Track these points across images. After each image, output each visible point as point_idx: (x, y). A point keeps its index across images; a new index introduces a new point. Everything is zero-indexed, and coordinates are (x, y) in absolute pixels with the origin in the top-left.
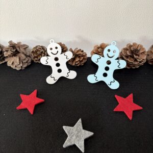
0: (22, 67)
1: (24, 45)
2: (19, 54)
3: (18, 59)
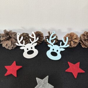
0: (12, 47)
1: (14, 33)
2: (11, 39)
3: (10, 42)
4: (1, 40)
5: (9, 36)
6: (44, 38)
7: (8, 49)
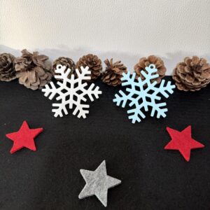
0: (39, 86)
1: (42, 56)
2: (36, 68)
3: (34, 75)
4: (17, 70)
5: (30, 62)
6: (102, 69)
7: (30, 89)
